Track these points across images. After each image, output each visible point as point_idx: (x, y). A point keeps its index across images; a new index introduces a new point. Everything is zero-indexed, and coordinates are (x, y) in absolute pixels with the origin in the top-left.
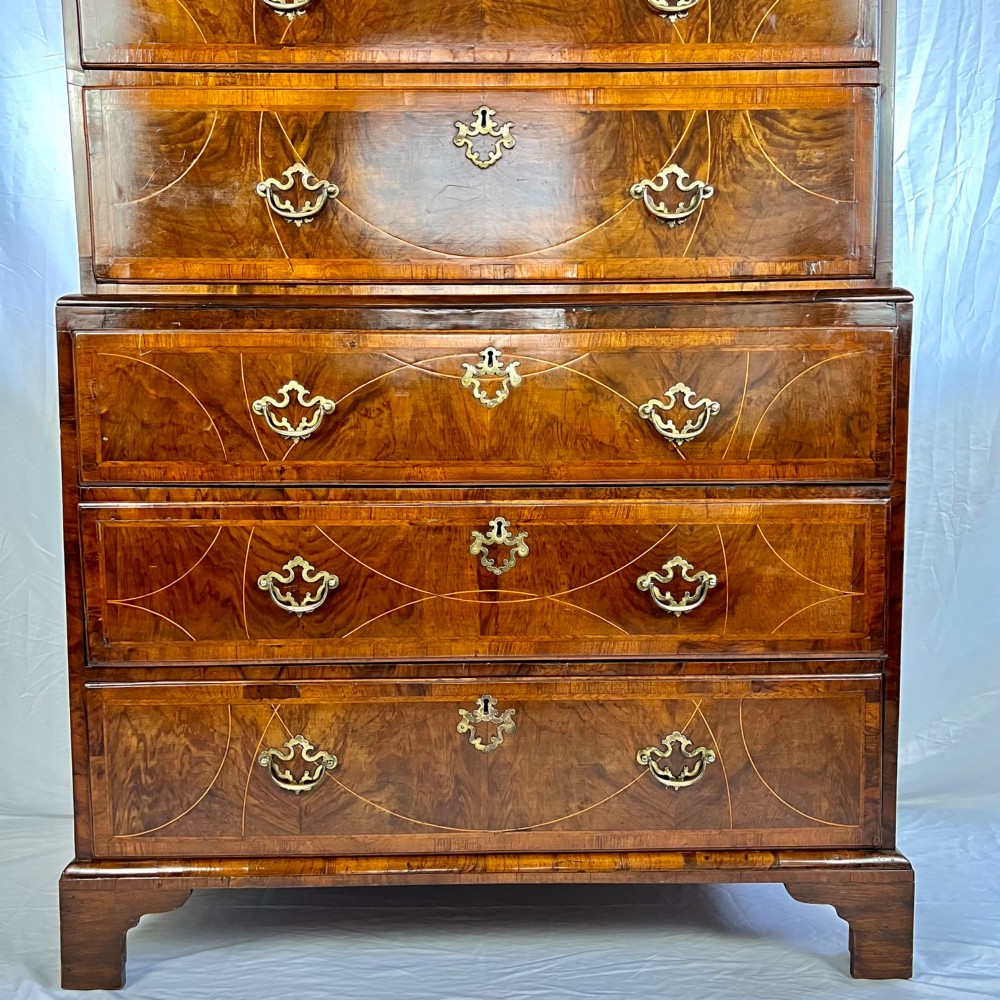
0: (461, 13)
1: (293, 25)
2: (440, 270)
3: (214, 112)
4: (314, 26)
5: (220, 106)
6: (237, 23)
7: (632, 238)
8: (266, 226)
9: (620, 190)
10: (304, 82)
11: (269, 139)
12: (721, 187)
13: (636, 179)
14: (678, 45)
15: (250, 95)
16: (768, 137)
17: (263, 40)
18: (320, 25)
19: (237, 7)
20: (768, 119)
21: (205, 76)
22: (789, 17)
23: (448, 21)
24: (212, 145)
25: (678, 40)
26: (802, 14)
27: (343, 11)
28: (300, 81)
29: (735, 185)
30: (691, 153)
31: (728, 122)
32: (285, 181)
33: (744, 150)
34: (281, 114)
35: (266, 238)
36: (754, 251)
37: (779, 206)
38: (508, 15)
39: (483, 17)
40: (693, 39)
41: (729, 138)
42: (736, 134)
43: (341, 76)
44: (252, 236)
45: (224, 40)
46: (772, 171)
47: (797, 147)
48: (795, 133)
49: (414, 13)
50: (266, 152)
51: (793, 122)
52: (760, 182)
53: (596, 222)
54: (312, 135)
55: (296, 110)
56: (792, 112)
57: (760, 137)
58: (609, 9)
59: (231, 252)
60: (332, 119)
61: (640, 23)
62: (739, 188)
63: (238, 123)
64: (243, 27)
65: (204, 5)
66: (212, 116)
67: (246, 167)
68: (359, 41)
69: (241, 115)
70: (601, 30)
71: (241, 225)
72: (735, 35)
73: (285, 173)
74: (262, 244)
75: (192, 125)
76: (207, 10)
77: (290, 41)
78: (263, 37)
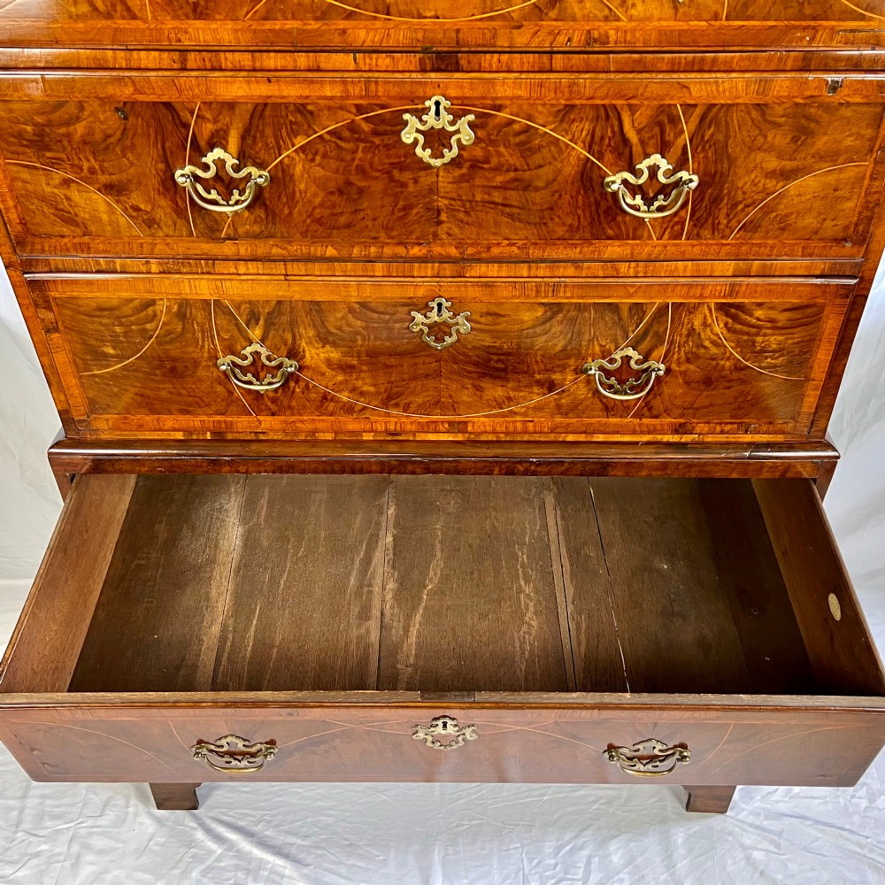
0: (415, 211)
1: (232, 221)
3: (162, 299)
4: (255, 222)
5: (167, 294)
6: (171, 218)
7: (579, 404)
8: (231, 393)
9: (573, 367)
10: (251, 271)
11: (223, 323)
12: (674, 366)
13: (590, 359)
14: (650, 242)
15: (197, 285)
16: (730, 326)
17: (202, 234)
18: (262, 221)
19: (170, 203)
20: (733, 311)
21: (147, 263)
22: (776, 216)
23: (401, 218)
24: (166, 328)
25: (650, 237)
26: (791, 214)
27: (286, 208)
28: (247, 269)
29: (688, 365)
30: (648, 339)
31: (690, 313)
32: (244, 358)
33: (703, 336)
34: (232, 301)
35: (232, 401)
36: (698, 416)
37: (729, 381)
38: (467, 213)
39: (439, 215)
40: (666, 236)
41: (690, 326)
42: (697, 323)
43: (289, 264)
44: (219, 400)
45: (161, 234)
46: (728, 354)
47: (758, 334)
48: (758, 322)
49: (363, 210)
50: (222, 334)
51: (759, 313)
52: (715, 363)
53: (546, 392)
54: (266, 321)
55: (247, 299)
56: (760, 305)
57: (722, 325)
58: (577, 207)
59: (200, 411)
60: (286, 308)
61: (611, 221)
62: (692, 367)
63: (188, 311)
64: (179, 222)
65: (133, 201)
66: (161, 302)
67: (203, 346)
68: (306, 237)
69: (192, 302)
70: (566, 228)
71: (206, 392)
72: (713, 233)
73: (243, 352)
74: (229, 405)
75: (142, 311)
76: (137, 206)
77: (232, 235)
78: (202, 231)
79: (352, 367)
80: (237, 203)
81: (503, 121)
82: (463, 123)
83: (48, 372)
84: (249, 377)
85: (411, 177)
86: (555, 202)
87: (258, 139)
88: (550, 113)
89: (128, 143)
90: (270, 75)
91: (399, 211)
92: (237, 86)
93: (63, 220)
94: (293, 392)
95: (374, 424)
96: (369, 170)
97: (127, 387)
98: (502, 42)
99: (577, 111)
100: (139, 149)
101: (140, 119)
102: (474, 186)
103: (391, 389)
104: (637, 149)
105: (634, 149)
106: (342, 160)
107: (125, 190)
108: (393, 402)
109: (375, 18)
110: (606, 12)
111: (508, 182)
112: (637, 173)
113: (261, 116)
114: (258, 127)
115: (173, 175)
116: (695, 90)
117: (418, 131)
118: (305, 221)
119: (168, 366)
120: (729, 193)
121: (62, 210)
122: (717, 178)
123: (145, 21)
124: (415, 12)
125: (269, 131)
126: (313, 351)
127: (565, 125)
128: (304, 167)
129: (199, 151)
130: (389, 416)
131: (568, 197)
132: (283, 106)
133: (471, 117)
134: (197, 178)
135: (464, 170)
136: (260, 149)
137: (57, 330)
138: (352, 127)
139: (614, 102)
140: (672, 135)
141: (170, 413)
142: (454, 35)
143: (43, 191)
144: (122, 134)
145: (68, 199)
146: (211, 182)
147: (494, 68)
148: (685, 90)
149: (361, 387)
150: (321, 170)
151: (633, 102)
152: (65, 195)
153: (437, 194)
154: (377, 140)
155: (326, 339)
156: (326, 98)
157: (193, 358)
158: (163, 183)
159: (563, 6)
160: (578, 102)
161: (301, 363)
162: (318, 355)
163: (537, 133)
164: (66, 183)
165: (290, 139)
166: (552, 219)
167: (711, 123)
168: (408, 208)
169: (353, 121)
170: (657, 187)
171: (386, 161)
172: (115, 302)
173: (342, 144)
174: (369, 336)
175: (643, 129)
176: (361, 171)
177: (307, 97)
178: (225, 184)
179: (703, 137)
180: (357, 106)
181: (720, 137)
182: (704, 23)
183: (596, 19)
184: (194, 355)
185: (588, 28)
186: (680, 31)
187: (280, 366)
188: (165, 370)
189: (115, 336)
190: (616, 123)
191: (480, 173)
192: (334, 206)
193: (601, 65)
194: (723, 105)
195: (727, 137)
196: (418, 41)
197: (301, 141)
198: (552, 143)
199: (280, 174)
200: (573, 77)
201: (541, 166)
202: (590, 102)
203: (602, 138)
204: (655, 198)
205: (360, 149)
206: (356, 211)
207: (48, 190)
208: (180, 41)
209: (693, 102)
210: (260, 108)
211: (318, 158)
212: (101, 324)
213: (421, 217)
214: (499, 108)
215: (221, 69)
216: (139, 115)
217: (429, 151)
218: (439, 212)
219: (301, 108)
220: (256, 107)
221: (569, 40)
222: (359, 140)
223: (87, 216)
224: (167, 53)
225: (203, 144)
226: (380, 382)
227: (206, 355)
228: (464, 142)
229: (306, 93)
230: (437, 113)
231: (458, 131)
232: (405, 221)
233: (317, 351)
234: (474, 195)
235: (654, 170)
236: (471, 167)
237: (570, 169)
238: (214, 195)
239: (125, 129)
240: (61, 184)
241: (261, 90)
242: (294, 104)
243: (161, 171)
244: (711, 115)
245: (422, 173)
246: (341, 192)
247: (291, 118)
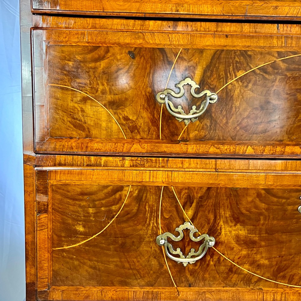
2: (284, 295)
3: (128, 186)
4: (203, 128)
5: (133, 182)
6: (148, 125)
8: (161, 265)
10: (193, 165)
11: (167, 205)
15: (155, 175)
17: (166, 137)
18: (207, 128)
19: (149, 115)
21: (123, 160)
27: (225, 119)
28: (190, 164)
32: (177, 234)
34: (176, 188)
35: (161, 273)
43: (219, 161)
44: (152, 272)
45: (138, 137)
50: (164, 214)
54: (198, 203)
55: (187, 186)
59: (135, 282)
60: (213, 193)
63: (145, 195)
64: (153, 128)
65: (125, 113)
66: (127, 188)
67: (150, 224)
68: (234, 139)
69: (148, 188)
71: (143, 264)
73: (177, 229)
74: (158, 277)
75: (112, 195)
76: (127, 117)
77: (185, 138)
78: (166, 135)
79: (254, 243)
83: (29, 248)
84: (178, 251)
87: (214, 73)
92: (206, 39)
93: (75, 126)
94: (208, 265)
95: (265, 295)
97: (85, 261)
101: (143, 58)
103: (281, 262)
107: (123, 105)
108: (282, 274)
113: (219, 58)
114: (215, 65)
118: (235, 128)
119: (120, 242)
121: (77, 119)
125: (222, 67)
126: (228, 229)
128: (240, 90)
130: (277, 288)
132: (233, 52)
136: (214, 79)
137: (46, 211)
138: (274, 66)
141: (113, 284)
143: (68, 105)
145: (83, 111)
146: (179, 101)
149: (259, 261)
150: (251, 93)
152: (81, 108)
154: (289, 74)
155: (238, 218)
156: (260, 47)
157: (140, 235)
161: (218, 239)
162: (230, 232)
164: (85, 100)
165: (235, 73)
169: (275, 61)
171: (293, 88)
172: (94, 188)
173: (267, 76)
174: (269, 217)
176: (277, 94)
177: (248, 46)
180: (278, 53)
184: (141, 232)
187: (201, 242)
188: (117, 245)
189: (87, 216)
192: (256, 118)
197: (241, 74)
199: (225, 96)
205: (278, 79)
206: (271, 121)
207: (71, 104)
208: (178, 11)
210: (218, 52)
211: (250, 85)
212: (80, 206)
216: (143, 56)
219: (244, 53)
220: (215, 54)
222: (278, 74)
223: (92, 123)
225: (179, 75)
226: (273, 256)
227: (150, 232)
229: (248, 44)
233: (230, 229)
238: (179, 109)
240: (81, 101)
241: (221, 42)
242: (240, 50)
243: (148, 93)
246: (262, 108)
247: (237, 59)
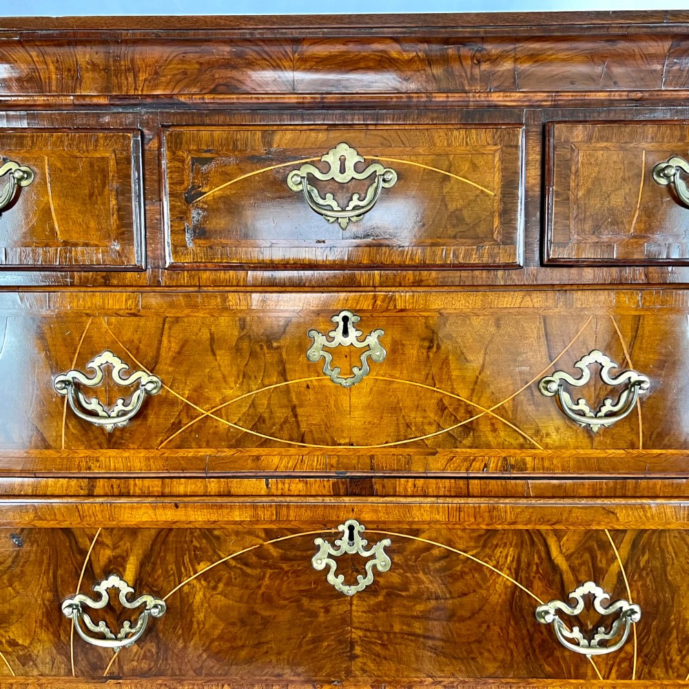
0: (326, 644)
1: (118, 656)
4: (145, 657)
6: (50, 653)
14: (595, 681)
17: (82, 672)
18: (153, 656)
19: (51, 637)
23: (309, 652)
25: (595, 676)
27: (181, 641)
38: (383, 645)
39: (352, 648)
40: (613, 675)
45: (35, 673)
49: (267, 643)
58: (508, 640)
61: (548, 657)
64: (59, 658)
65: (11, 634)
68: (200, 675)
70: (497, 664)
72: (667, 671)
76: (14, 640)
77: (116, 674)
78: (83, 669)
80: (127, 636)
81: (421, 545)
82: (378, 549)
85: (321, 605)
86: (483, 634)
87: (158, 566)
88: (471, 538)
89: (17, 570)
90: (178, 501)
91: (308, 643)
92: (142, 511)
96: (275, 598)
98: (418, 469)
99: (499, 536)
100: (27, 578)
101: (35, 545)
102: (392, 616)
104: (568, 576)
105: (565, 577)
106: (247, 588)
107: (5, 622)
109: (290, 445)
110: (522, 440)
111: (429, 611)
112: (572, 603)
113: (164, 542)
114: (159, 553)
115: (61, 605)
116: (621, 515)
117: (330, 556)
118: (201, 655)
120: (677, 626)
122: (661, 608)
123: (58, 449)
124: (329, 440)
125: (170, 557)
127: (487, 551)
128: (204, 595)
129: (92, 578)
131: (497, 629)
132: (188, 531)
133: (387, 542)
134: (85, 608)
135: (380, 598)
136: (159, 577)
139: (538, 527)
140: (604, 562)
142: (368, 461)
144: (13, 562)
146: (101, 613)
147: (410, 492)
148: (611, 515)
150: (223, 598)
151: (557, 527)
153: (351, 624)
154: (285, 566)
156: (235, 523)
158: (48, 614)
159: (476, 434)
160: (499, 527)
163: (458, 559)
165: (193, 566)
166: (481, 654)
167: (644, 548)
168: (316, 641)
169: (262, 545)
170: (596, 619)
171: (295, 588)
173: (249, 571)
175: (572, 554)
176: (268, 599)
177: (215, 522)
178: (115, 614)
179: (638, 563)
180: (266, 530)
181: (658, 564)
182: (622, 451)
183: (511, 446)
185: (504, 455)
186: (598, 459)
190: (542, 548)
191: (398, 602)
192: (234, 638)
193: (520, 489)
194: (654, 531)
195: (664, 564)
196: (332, 466)
197: (203, 568)
198: (475, 569)
199: (178, 604)
200: (492, 502)
201: (465, 595)
202: (513, 527)
203: (529, 565)
204: (595, 631)
205: (268, 575)
206: (260, 644)
208: (89, 468)
209: (621, 528)
210: (163, 534)
211: (221, 586)
213: (333, 650)
214: (417, 533)
215: (128, 496)
216: (36, 541)
217: (341, 578)
218: (352, 644)
219: (207, 533)
220: (160, 533)
221: (486, 466)
222: (267, 566)
224: (75, 480)
225: (97, 570)
228: (380, 568)
229: (214, 518)
230: (351, 538)
231: (373, 557)
232: (314, 655)
234: (392, 626)
235: (589, 599)
236: (388, 595)
237: (497, 596)
238: (102, 628)
239: (17, 556)
241: (167, 515)
242: (200, 529)
243: (48, 600)
244: (644, 541)
245: (334, 602)
246: (243, 623)
247: (196, 543)
